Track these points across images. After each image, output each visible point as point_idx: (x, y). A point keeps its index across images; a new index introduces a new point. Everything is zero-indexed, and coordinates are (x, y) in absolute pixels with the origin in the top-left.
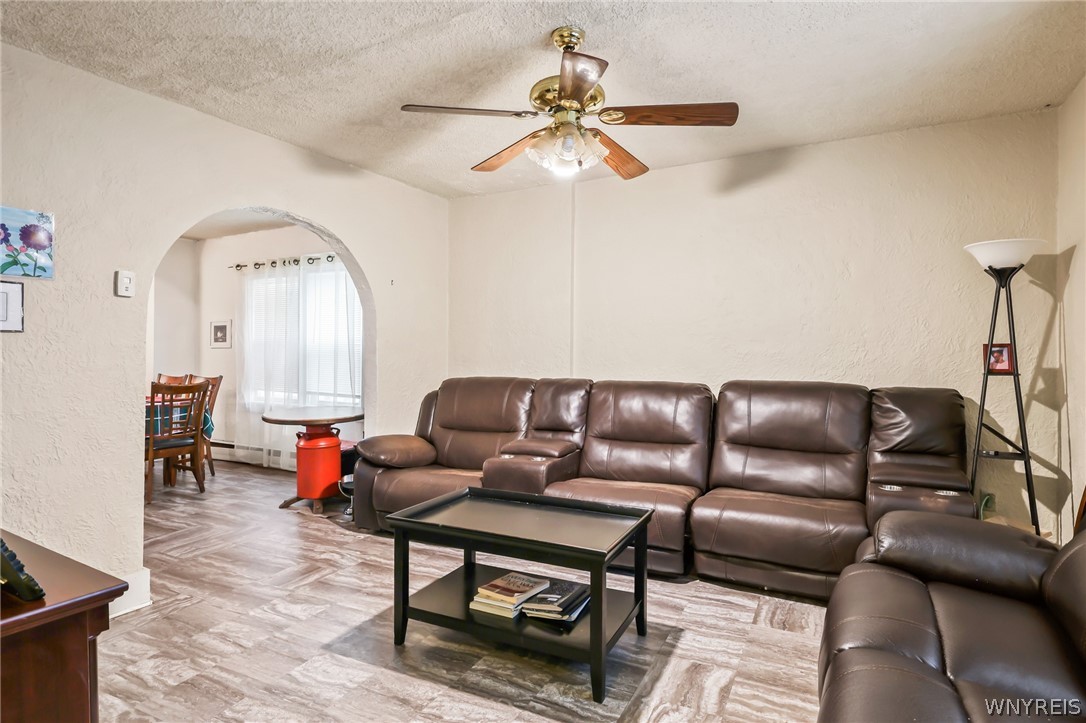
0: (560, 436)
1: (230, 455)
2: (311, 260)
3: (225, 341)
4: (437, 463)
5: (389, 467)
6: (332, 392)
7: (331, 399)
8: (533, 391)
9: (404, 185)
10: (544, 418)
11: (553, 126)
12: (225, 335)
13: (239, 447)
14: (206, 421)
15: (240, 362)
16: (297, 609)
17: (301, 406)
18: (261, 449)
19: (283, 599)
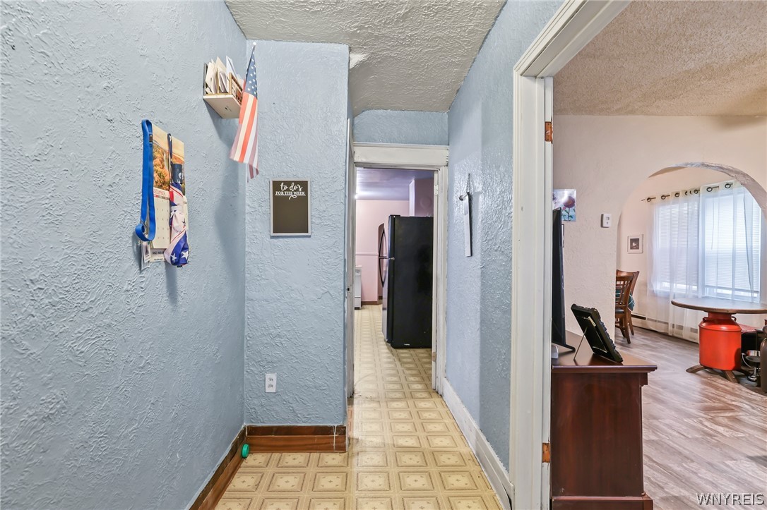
1: (642, 323)
2: (709, 189)
3: (638, 248)
6: (731, 287)
7: (729, 292)
12: (638, 245)
13: (649, 319)
14: (630, 299)
15: (650, 263)
16: (721, 429)
17: (700, 295)
18: (667, 323)
19: (706, 419)
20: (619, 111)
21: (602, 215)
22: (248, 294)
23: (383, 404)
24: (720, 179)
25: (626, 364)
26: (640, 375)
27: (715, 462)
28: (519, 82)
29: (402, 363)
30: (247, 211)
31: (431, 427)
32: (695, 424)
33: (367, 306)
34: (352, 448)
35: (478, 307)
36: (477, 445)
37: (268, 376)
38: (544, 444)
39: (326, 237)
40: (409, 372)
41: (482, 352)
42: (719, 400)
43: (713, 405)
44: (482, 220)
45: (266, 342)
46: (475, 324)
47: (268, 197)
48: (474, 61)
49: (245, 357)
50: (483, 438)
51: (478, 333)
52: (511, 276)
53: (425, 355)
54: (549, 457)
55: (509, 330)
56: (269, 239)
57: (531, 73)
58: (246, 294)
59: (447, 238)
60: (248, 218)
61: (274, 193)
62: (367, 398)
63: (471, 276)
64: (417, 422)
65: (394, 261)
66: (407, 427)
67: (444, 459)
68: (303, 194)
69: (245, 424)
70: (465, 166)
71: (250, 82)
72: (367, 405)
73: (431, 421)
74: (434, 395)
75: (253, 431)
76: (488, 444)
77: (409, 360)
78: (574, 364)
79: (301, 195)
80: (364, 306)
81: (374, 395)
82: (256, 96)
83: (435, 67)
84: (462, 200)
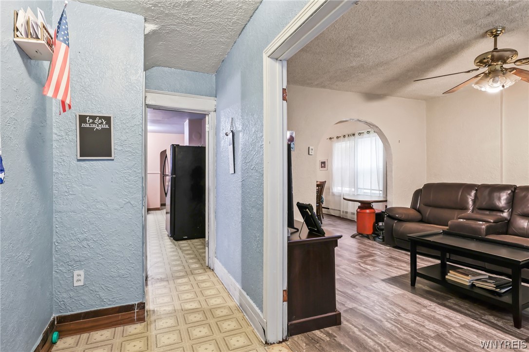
0: (494, 213)
1: (328, 211)
2: (360, 134)
3: (325, 167)
4: (422, 221)
5: (400, 220)
6: (370, 188)
7: (369, 191)
8: (476, 190)
9: (403, 99)
10: (484, 203)
11: (487, 72)
12: (325, 165)
13: (331, 209)
14: (322, 198)
15: (330, 175)
16: (369, 267)
17: (356, 194)
18: (340, 211)
19: (362, 263)
20: (317, 86)
21: (309, 148)
22: (56, 207)
23: (171, 282)
24: (364, 128)
25: (327, 235)
26: (333, 242)
27: (367, 285)
28: (267, 62)
29: (183, 251)
30: (54, 139)
31: (208, 293)
32: (357, 266)
33: (152, 212)
34: (150, 317)
35: (240, 207)
36: (240, 300)
37: (76, 273)
38: (284, 291)
39: (127, 160)
40: (189, 256)
41: (243, 237)
42: (366, 251)
43: (364, 254)
44: (242, 150)
45: (74, 245)
46: (238, 219)
47: (74, 128)
48: (235, 42)
49: (54, 259)
50: (245, 293)
51: (240, 224)
52: (263, 186)
53: (199, 244)
54: (286, 298)
55: (262, 221)
56: (75, 162)
57: (274, 57)
58: (54, 208)
59: (216, 161)
60: (55, 144)
61: (80, 125)
62: (158, 279)
63: (234, 187)
64: (197, 290)
65: (175, 178)
66: (190, 296)
67: (218, 313)
68: (107, 127)
69: (55, 315)
70: (229, 112)
71: (63, 33)
72: (158, 284)
73: (208, 288)
74: (208, 270)
75: (62, 320)
76: (248, 297)
77: (187, 248)
78: (299, 239)
79: (105, 127)
80: (150, 212)
81: (163, 276)
82: (68, 45)
83: (208, 42)
84: (227, 135)
